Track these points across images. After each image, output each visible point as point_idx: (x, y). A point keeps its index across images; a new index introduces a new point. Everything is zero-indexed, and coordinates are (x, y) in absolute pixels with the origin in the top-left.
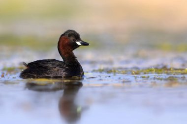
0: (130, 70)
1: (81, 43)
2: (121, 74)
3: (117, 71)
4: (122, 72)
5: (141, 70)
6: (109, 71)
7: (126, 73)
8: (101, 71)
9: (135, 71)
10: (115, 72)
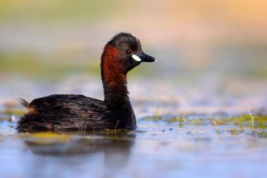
0: (211, 117)
1: (141, 57)
2: (193, 124)
3: (185, 120)
4: (193, 122)
5: (230, 117)
6: (170, 120)
7: (201, 124)
8: (156, 119)
9: (218, 118)
10: (181, 121)
